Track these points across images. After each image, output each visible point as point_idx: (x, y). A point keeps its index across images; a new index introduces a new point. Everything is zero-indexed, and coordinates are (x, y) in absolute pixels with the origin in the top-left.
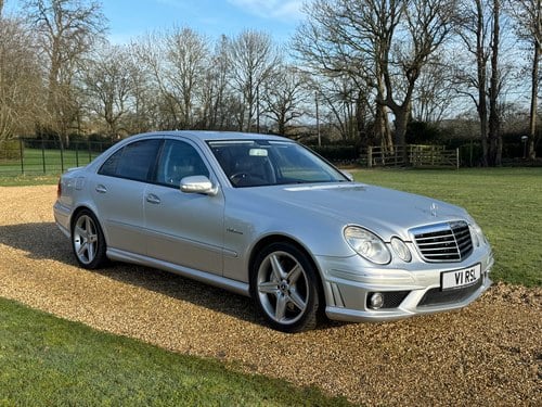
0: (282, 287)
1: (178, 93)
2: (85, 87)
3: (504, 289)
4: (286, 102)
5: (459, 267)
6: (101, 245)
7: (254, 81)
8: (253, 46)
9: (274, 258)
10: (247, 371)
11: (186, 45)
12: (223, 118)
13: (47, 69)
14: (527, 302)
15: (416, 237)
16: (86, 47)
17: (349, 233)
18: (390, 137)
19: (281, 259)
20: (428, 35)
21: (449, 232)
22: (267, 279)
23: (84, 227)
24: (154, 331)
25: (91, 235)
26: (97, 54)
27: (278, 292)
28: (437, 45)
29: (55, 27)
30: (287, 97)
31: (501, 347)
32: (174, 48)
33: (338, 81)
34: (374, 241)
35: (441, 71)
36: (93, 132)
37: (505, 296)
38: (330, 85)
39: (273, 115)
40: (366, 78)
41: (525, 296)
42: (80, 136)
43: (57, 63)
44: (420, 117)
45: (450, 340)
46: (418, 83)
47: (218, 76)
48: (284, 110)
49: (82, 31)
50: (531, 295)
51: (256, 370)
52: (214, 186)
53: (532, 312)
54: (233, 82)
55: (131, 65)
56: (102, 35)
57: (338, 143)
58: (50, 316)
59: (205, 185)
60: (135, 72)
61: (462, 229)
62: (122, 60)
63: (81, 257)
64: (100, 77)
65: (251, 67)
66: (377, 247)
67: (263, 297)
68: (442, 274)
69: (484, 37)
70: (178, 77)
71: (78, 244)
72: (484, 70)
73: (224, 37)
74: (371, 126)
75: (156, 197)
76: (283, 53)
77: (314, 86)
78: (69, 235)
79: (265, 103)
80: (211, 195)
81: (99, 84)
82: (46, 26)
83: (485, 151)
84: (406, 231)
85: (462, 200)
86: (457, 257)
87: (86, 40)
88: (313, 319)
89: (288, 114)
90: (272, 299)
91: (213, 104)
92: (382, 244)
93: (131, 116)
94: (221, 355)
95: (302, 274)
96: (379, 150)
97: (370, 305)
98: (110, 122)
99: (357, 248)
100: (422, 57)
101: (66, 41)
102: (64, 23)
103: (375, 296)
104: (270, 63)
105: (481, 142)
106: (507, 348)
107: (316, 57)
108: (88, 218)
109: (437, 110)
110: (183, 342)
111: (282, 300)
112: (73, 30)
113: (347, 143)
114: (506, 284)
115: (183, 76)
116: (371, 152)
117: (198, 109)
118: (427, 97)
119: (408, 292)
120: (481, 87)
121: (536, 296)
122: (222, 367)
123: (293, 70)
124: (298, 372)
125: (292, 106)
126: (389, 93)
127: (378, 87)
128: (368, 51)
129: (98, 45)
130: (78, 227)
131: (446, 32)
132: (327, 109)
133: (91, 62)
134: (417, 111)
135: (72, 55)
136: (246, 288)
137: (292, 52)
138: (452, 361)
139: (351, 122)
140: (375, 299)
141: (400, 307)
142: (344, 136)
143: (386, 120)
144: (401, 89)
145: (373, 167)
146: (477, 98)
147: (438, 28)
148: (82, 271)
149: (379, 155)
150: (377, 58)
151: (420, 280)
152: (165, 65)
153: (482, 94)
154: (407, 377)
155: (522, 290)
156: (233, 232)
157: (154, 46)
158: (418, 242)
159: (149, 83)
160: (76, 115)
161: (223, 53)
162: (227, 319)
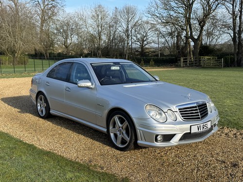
0: (120, 131)
1: (96, 34)
2: (55, 32)
3: (226, 131)
4: (144, 37)
5: (200, 123)
6: (48, 108)
7: (129, 27)
8: (129, 12)
9: (116, 118)
10: (99, 170)
11: (99, 13)
12: (116, 45)
13: (39, 24)
14: (236, 137)
15: (179, 109)
16: (56, 14)
17: (148, 107)
18: (191, 53)
19: (119, 118)
20: (209, 6)
21: (196, 107)
22: (114, 127)
23: (41, 100)
24: (64, 149)
25: (44, 104)
26: (61, 17)
27: (118, 133)
28: (214, 10)
29: (42, 5)
30: (145, 35)
31: (217, 160)
32: (94, 14)
33: (168, 27)
34: (159, 112)
35: (216, 22)
36: (60, 51)
37: (226, 134)
38: (164, 29)
39: (138, 43)
40: (180, 26)
41: (235, 134)
42: (54, 53)
43: (43, 21)
44: (206, 43)
45: (195, 156)
46: (204, 28)
47: (113, 26)
48: (143, 41)
49: (54, 7)
50: (238, 133)
51: (103, 169)
52: (92, 85)
53: (237, 142)
54: (120, 29)
55: (75, 22)
56: (63, 8)
57: (168, 56)
58: (21, 141)
59: (89, 84)
60: (77, 25)
61: (203, 105)
62: (71, 19)
63: (40, 113)
64: (62, 27)
65: (128, 22)
66: (160, 114)
67: (112, 135)
68: (191, 126)
69: (236, 6)
70: (96, 27)
71: (39, 107)
72: (236, 22)
73: (116, 8)
74: (183, 48)
75: (69, 89)
76: (142, 15)
77: (156, 30)
78: (35, 103)
79: (135, 38)
80: (91, 88)
81: (61, 30)
82: (38, 5)
83: (236, 60)
84: (174, 107)
85: (220, 84)
86: (199, 118)
87: (56, 11)
88: (132, 146)
89: (145, 42)
90: (116, 135)
91: (111, 38)
92: (163, 113)
93: (75, 44)
94: (90, 162)
95: (128, 125)
96: (186, 59)
97: (156, 140)
98: (67, 47)
99: (151, 115)
100: (207, 16)
101: (47, 11)
102: (46, 3)
103: (159, 136)
104: (137, 20)
105: (234, 55)
106: (219, 161)
107: (158, 17)
108: (43, 97)
109: (214, 40)
110: (75, 155)
111: (120, 136)
112: (50, 6)
113: (172, 55)
114: (228, 128)
115: (98, 26)
116: (182, 60)
117: (105, 41)
118: (209, 34)
119: (175, 135)
120: (234, 30)
121: (241, 134)
122: (89, 168)
123: (147, 23)
124: (121, 171)
125: (147, 39)
126: (191, 33)
127: (186, 30)
128: (182, 14)
129: (61, 12)
130: (39, 100)
131: (218, 4)
132: (163, 40)
133: (58, 20)
134: (205, 41)
135: (49, 18)
136: (105, 130)
137: (146, 15)
138: (193, 167)
139: (174, 46)
140: (159, 138)
141: (171, 141)
142: (171, 52)
143: (190, 45)
144: (198, 30)
145: (183, 67)
146: (232, 35)
147: (214, 2)
148: (41, 119)
149: (187, 62)
150: (185, 17)
151: (180, 129)
152: (90, 21)
153: (234, 33)
154: (170, 174)
155: (235, 131)
156: (99, 105)
157: (85, 13)
158: (180, 112)
159: (83, 30)
160: (52, 44)
161: (115, 16)
162: (97, 144)
